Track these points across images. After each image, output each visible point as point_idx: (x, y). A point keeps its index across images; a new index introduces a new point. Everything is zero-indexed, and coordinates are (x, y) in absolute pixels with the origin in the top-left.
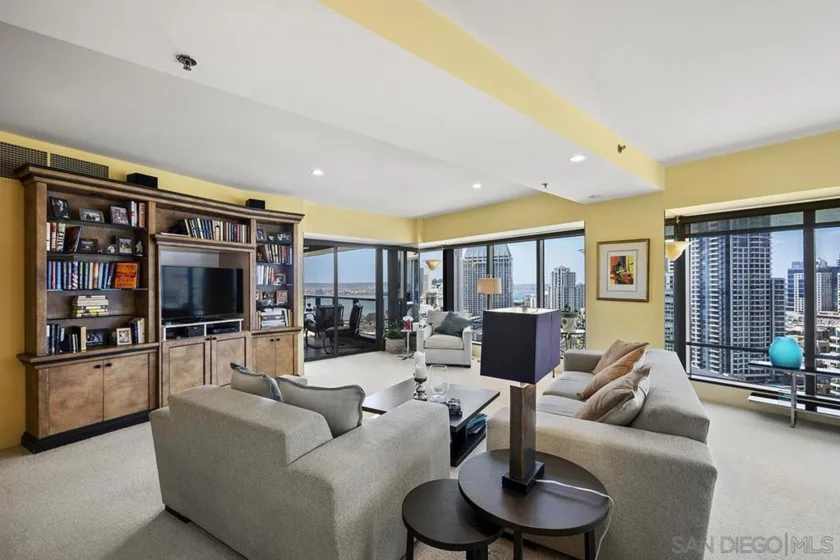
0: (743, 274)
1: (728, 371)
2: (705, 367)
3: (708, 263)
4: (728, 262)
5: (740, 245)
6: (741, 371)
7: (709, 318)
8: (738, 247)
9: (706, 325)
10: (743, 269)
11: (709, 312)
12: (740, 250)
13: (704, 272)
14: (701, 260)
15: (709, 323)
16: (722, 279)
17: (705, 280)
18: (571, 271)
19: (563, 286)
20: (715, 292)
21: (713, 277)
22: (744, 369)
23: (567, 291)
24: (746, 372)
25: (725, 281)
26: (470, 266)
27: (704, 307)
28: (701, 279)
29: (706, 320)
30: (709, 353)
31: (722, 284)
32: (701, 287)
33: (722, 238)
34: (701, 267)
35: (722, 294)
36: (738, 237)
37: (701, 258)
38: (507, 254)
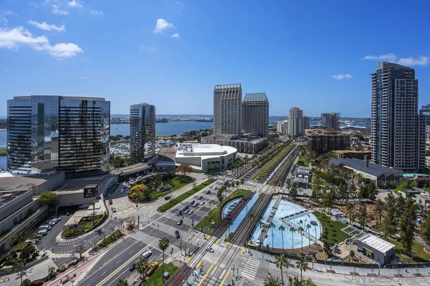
0: (402, 112)
1: (393, 166)
2: (379, 163)
3: (382, 106)
4: (393, 105)
5: (401, 96)
6: (400, 166)
7: (382, 136)
8: (399, 97)
10: (402, 109)
11: (382, 133)
12: (401, 99)
13: (379, 111)
15: (381, 139)
17: (379, 115)
18: (300, 110)
19: (296, 117)
20: (385, 122)
21: (384, 114)
22: (401, 165)
23: (298, 120)
24: (403, 166)
25: (391, 116)
26: (246, 106)
27: (379, 130)
28: (377, 115)
29: (380, 137)
30: (382, 156)
31: (390, 118)
32: (377, 119)
33: (390, 92)
34: (377, 108)
35: (390, 123)
36: (399, 91)
37: (377, 103)
38: (266, 100)
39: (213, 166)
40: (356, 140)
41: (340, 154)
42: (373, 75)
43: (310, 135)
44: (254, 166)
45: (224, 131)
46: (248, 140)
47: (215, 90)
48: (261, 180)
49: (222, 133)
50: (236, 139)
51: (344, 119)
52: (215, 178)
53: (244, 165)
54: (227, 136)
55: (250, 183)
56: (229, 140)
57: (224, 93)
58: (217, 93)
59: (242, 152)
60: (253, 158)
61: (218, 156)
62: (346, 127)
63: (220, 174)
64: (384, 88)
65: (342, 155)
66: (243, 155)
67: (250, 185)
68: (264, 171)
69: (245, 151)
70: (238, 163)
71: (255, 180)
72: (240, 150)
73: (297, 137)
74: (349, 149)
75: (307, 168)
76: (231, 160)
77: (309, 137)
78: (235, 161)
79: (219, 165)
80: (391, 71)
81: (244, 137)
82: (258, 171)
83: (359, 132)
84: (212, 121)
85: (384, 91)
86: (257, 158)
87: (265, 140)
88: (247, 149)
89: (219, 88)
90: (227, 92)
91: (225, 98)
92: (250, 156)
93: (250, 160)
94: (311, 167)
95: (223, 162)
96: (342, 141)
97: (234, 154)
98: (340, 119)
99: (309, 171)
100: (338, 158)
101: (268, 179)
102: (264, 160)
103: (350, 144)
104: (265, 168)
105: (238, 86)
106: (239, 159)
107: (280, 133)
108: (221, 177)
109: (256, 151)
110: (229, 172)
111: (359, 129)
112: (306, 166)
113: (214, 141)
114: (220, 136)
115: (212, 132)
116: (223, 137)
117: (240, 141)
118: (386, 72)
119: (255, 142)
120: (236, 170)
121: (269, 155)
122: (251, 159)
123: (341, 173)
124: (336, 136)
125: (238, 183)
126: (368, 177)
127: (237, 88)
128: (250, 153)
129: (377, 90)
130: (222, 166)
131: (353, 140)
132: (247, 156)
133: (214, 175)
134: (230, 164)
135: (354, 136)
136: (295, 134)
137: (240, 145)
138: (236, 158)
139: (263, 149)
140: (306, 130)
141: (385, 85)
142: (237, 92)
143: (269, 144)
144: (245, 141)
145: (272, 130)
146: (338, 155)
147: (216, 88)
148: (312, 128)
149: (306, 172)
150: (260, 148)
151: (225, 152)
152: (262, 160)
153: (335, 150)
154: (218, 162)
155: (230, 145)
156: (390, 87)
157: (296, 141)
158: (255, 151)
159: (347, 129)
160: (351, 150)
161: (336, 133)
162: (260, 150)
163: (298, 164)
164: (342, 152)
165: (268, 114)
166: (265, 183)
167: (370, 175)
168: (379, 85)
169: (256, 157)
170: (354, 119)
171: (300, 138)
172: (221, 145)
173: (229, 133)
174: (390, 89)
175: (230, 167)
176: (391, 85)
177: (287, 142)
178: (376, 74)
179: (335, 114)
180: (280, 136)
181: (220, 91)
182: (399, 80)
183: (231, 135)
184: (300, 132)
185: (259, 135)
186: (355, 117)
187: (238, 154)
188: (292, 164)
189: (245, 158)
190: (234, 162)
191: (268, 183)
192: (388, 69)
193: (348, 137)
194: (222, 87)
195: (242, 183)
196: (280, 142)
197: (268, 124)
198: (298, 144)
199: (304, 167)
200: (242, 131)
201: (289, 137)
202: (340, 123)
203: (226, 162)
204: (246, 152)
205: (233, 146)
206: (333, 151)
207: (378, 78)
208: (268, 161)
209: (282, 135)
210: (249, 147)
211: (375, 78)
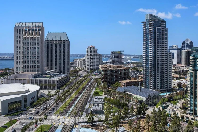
1: (155, 89)
2: (147, 88)
3: (149, 46)
4: (155, 46)
5: (159, 39)
6: (159, 88)
7: (149, 68)
8: (158, 40)
9: (148, 71)
11: (149, 66)
12: (159, 41)
13: (147, 50)
14: (146, 45)
15: (149, 70)
16: (153, 52)
17: (148, 53)
18: (95, 48)
19: (92, 55)
20: (151, 58)
21: (150, 51)
23: (93, 57)
25: (154, 53)
26: (48, 45)
27: (147, 64)
28: (146, 52)
29: (148, 69)
30: (149, 82)
31: (153, 54)
32: (146, 56)
33: (153, 36)
34: (146, 48)
35: (153, 58)
36: (158, 36)
37: (146, 44)
38: (67, 39)
39: (14, 106)
40: (134, 72)
41: (124, 83)
42: (144, 23)
43: (103, 69)
44: (57, 101)
45: (26, 69)
46: (51, 77)
47: (16, 27)
48: (63, 113)
49: (24, 72)
50: (39, 76)
51: (126, 55)
52: (17, 118)
53: (47, 101)
54: (30, 75)
55: (54, 118)
56: (32, 78)
57: (26, 31)
58: (18, 30)
59: (45, 89)
60: (56, 93)
61: (20, 96)
62: (127, 62)
63: (22, 114)
64: (150, 33)
65: (125, 84)
66: (46, 92)
67: (54, 119)
68: (66, 105)
69: (48, 87)
70: (41, 100)
71: (58, 114)
72: (43, 87)
73: (93, 72)
74: (129, 79)
75: (101, 97)
76: (34, 97)
77: (103, 71)
78: (38, 98)
79: (21, 105)
80: (153, 21)
81: (47, 74)
82: (61, 105)
83: (135, 65)
84: (13, 59)
85: (150, 35)
86: (60, 93)
87: (66, 76)
88: (50, 85)
89: (21, 25)
90: (29, 30)
91: (27, 36)
92: (53, 92)
93: (52, 96)
94: (104, 96)
95: (26, 101)
96: (125, 73)
97: (37, 92)
98: (123, 55)
99: (102, 99)
100: (123, 86)
101: (69, 112)
102: (66, 95)
103: (130, 75)
104: (67, 102)
105: (41, 24)
106: (42, 96)
107: (79, 69)
108: (23, 116)
109: (59, 87)
110: (33, 110)
111: (135, 63)
112: (100, 96)
113: (15, 80)
114: (21, 75)
115: (12, 71)
116: (25, 75)
117: (43, 79)
118: (151, 21)
119: (57, 78)
120: (39, 107)
121: (70, 89)
122: (54, 95)
123: (124, 98)
124: (121, 70)
125: (41, 120)
126: (142, 99)
127: (39, 27)
128: (53, 89)
129: (146, 34)
130: (25, 105)
131: (132, 71)
132: (50, 92)
133: (15, 115)
134: (33, 102)
135: (133, 69)
136: (92, 69)
137: (43, 82)
138: (39, 95)
139: (65, 84)
140: (100, 66)
141: (151, 31)
142: (39, 30)
143: (70, 79)
144: (48, 78)
145: (73, 66)
146: (123, 84)
147: (17, 25)
148: (104, 64)
149: (101, 100)
150: (62, 84)
151: (28, 91)
152: (64, 95)
153: (121, 80)
154: (20, 102)
155: (32, 83)
156: (153, 32)
157: (92, 76)
158: (57, 86)
159: (128, 63)
160: (131, 79)
161: (121, 67)
162: (62, 86)
163: (94, 95)
164: (125, 81)
165: (69, 53)
166: (67, 115)
167: (142, 97)
168: (147, 31)
169: (58, 92)
170: (132, 56)
171: (96, 73)
172: (23, 84)
173: (32, 71)
174: (153, 34)
175: (33, 105)
176: (154, 31)
177: (85, 76)
178: (145, 22)
179: (120, 52)
180: (80, 72)
181: (22, 28)
182: (158, 27)
183: (34, 73)
184: (95, 68)
185: (61, 72)
186: (133, 55)
187: (42, 91)
188: (89, 95)
189: (48, 95)
190: (37, 100)
191: (69, 115)
192: (152, 19)
193: (129, 69)
194: (24, 25)
195: (46, 119)
196: (80, 76)
197: (69, 61)
198: (94, 77)
199: (99, 97)
200: (45, 69)
201: (87, 72)
202: (123, 59)
203: (29, 101)
204: (50, 89)
205: (36, 84)
206: (119, 81)
207: (147, 25)
208: (69, 95)
209: (81, 70)
210: (52, 83)
211: (145, 25)
